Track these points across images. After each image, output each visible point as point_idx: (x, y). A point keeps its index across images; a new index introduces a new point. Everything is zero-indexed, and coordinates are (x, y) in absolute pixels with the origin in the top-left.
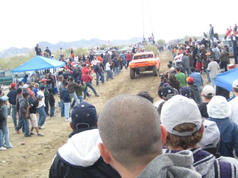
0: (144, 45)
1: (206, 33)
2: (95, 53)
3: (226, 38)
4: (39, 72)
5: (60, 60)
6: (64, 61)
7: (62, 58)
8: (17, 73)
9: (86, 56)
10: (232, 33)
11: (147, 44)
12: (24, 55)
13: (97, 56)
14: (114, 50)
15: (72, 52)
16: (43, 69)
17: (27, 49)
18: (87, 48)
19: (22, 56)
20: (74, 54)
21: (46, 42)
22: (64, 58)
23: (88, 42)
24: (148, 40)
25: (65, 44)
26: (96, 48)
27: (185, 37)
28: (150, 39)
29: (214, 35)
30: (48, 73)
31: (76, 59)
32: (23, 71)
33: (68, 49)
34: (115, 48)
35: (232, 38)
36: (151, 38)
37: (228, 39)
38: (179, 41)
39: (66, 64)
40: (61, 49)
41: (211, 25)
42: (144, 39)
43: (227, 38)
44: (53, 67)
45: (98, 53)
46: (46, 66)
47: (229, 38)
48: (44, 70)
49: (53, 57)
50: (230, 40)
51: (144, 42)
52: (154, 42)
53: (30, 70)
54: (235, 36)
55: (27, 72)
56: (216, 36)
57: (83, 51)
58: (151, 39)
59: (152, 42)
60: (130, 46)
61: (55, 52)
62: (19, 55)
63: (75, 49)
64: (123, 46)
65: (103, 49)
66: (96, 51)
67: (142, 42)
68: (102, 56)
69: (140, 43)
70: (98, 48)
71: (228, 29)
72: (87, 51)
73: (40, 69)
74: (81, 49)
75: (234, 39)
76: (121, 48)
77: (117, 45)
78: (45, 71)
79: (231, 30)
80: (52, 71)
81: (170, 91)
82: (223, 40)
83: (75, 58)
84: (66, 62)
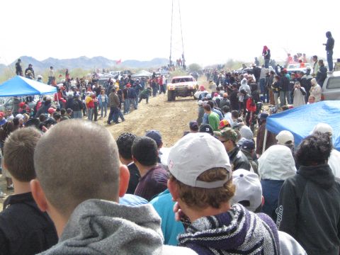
4: (19, 98)
5: (49, 84)
6: (55, 86)
15: (67, 74)
16: (26, 95)
18: (88, 70)
21: (31, 59)
23: (90, 61)
24: (176, 64)
28: (179, 61)
33: (61, 69)
34: (129, 72)
36: (180, 60)
38: (219, 67)
39: (58, 90)
40: (51, 68)
42: (171, 62)
44: (39, 94)
46: (28, 92)
48: (25, 97)
49: (40, 79)
51: (171, 65)
52: (184, 66)
57: (82, 73)
58: (181, 63)
63: (71, 70)
66: (100, 75)
69: (165, 67)
70: (104, 71)
72: (89, 74)
73: (20, 96)
74: (79, 70)
76: (137, 72)
78: (27, 98)
80: (37, 99)
84: (57, 87)
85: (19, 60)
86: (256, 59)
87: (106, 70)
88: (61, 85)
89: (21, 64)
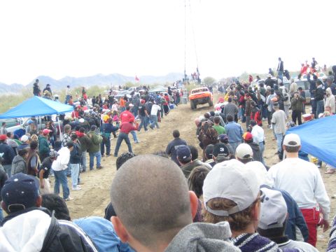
0: (185, 84)
1: (272, 69)
2: (116, 94)
3: (299, 77)
4: (37, 118)
5: (66, 103)
6: (72, 105)
7: (68, 100)
8: (4, 120)
9: (104, 99)
10: (309, 70)
11: (189, 83)
12: (15, 94)
13: (119, 98)
14: (143, 91)
15: (84, 92)
16: (42, 115)
17: (19, 85)
18: (105, 87)
19: (12, 96)
20: (87, 95)
21: (47, 77)
22: (72, 100)
23: (106, 79)
24: (190, 78)
25: (74, 80)
26: (117, 86)
27: (243, 75)
28: (193, 75)
29: (284, 73)
30: (49, 120)
31: (89, 102)
32: (13, 118)
33: (78, 87)
34: (145, 87)
35: (309, 77)
36: (195, 74)
37: (303, 79)
39: (75, 108)
40: (68, 87)
41: (280, 59)
42: (186, 76)
43: (302, 77)
44: (56, 113)
45: (120, 94)
46: (46, 111)
47: (304, 77)
48: (43, 117)
49: (57, 98)
50: (306, 80)
51: (185, 80)
52: (199, 80)
53: (24, 117)
54: (313, 75)
55: (19, 119)
56: (287, 74)
57: (98, 91)
58: (196, 77)
59: (197, 81)
60: (165, 86)
61: (60, 91)
62: (7, 94)
63: (87, 88)
64: (156, 85)
65: (127, 89)
66: (117, 91)
67: (182, 80)
68: (126, 98)
69: (180, 81)
70: (120, 88)
71: (303, 65)
72: (106, 91)
73: (38, 116)
74: (96, 87)
75: (312, 78)
76: (153, 88)
77: (146, 84)
78: (45, 117)
79: (308, 66)
80: (54, 118)
81: (222, 150)
82: (296, 79)
83: (88, 100)
84: (74, 106)
85: (37, 81)
86: (270, 69)
87: (121, 86)
88: (78, 104)
89: (38, 85)
